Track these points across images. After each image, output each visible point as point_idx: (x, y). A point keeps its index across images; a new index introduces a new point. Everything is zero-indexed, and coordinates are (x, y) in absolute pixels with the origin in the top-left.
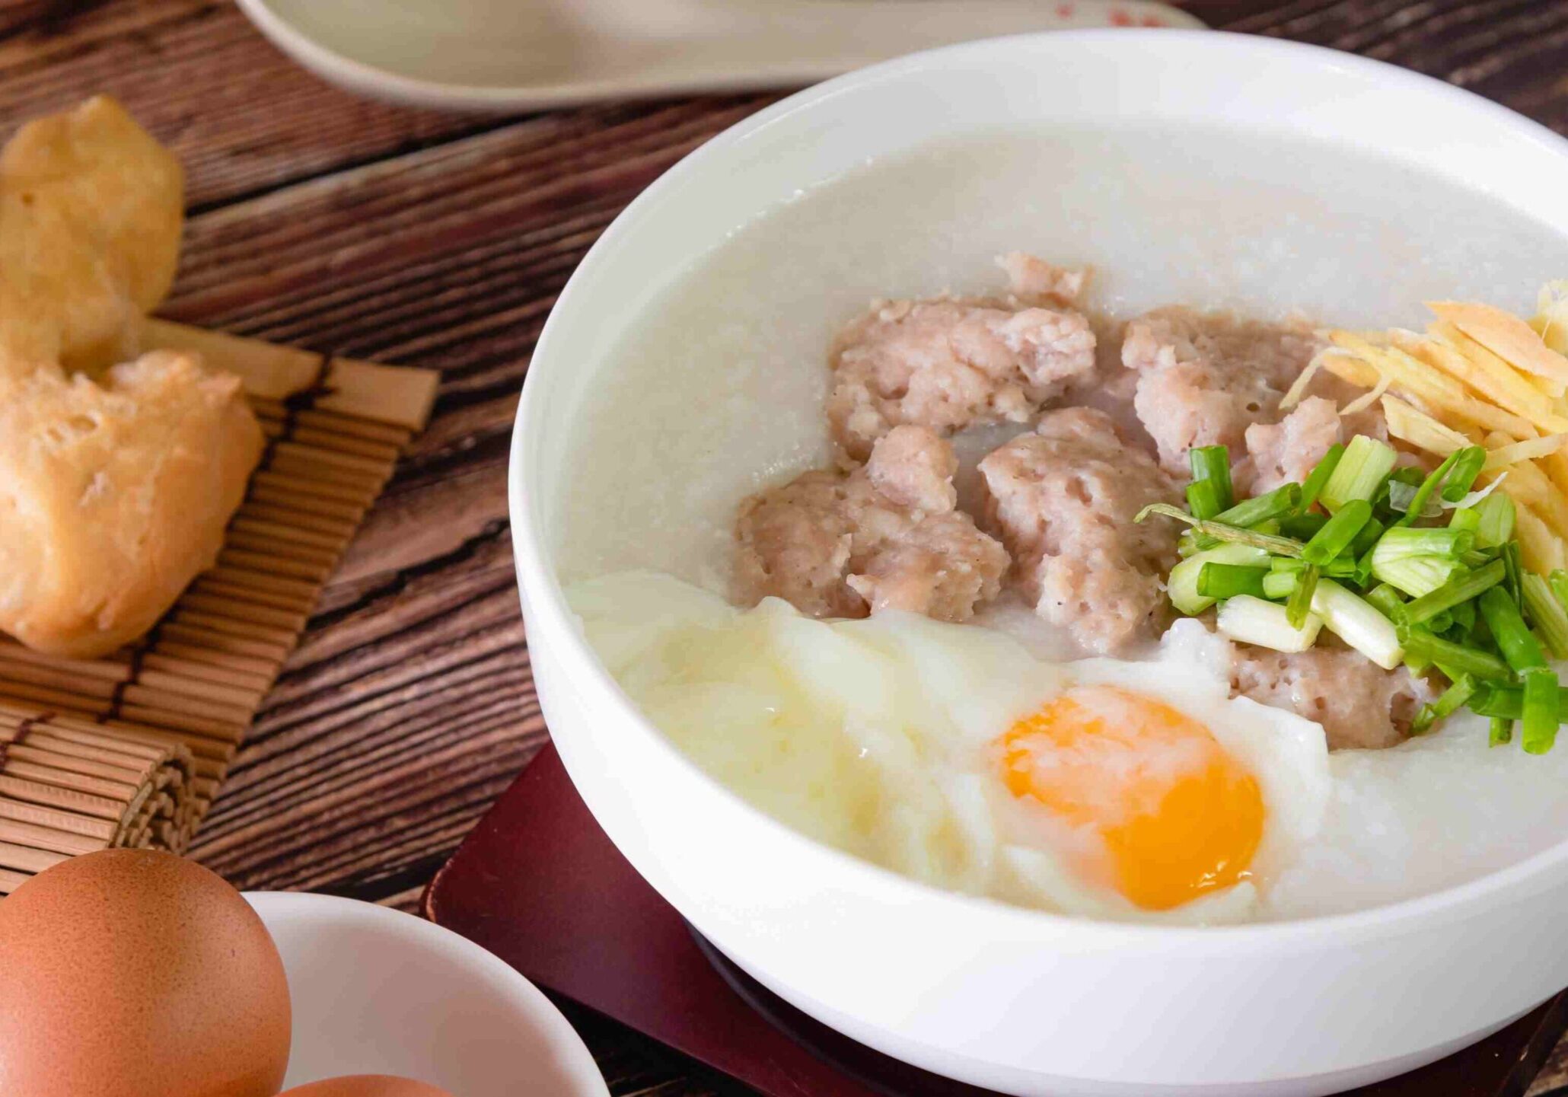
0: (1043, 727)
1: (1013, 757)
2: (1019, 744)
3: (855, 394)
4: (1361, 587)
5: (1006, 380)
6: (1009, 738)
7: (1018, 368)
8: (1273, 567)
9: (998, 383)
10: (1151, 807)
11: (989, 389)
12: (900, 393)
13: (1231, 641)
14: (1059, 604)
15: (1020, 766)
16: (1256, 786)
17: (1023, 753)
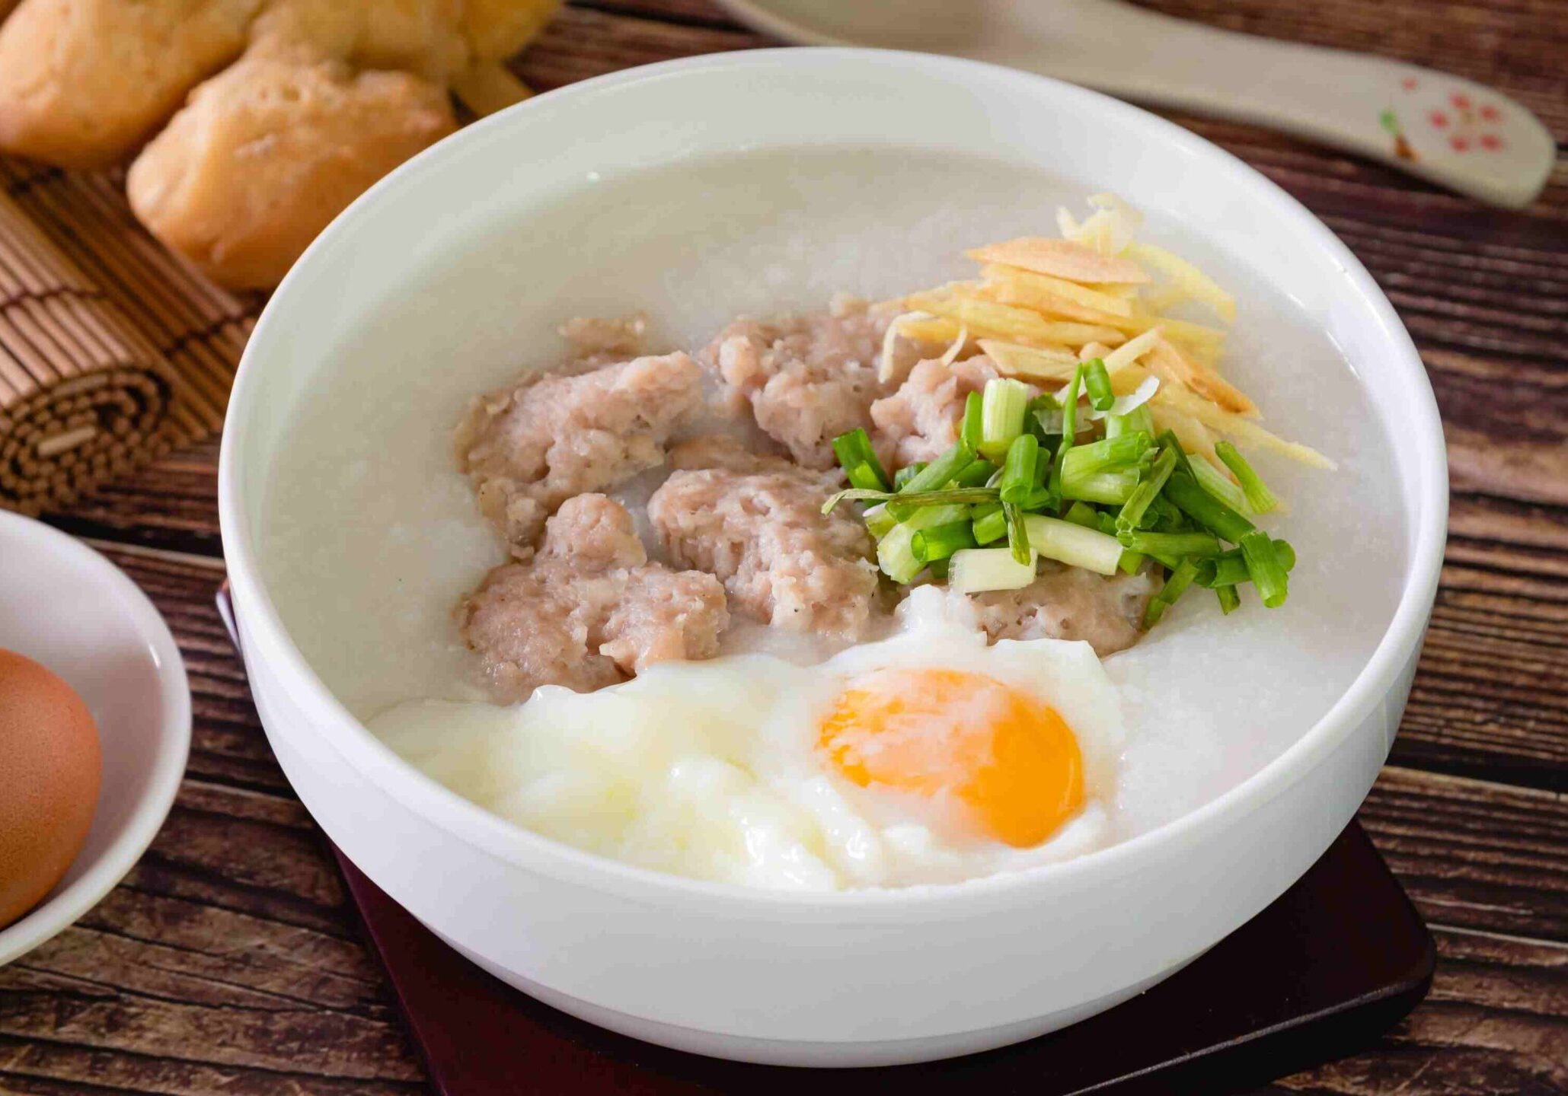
0: (850, 721)
1: (838, 756)
2: (838, 742)
3: (502, 489)
4: (1058, 509)
5: (632, 432)
6: (825, 742)
7: (639, 417)
8: (973, 517)
9: (630, 436)
10: (985, 757)
11: (623, 444)
12: (543, 472)
13: (967, 594)
14: (796, 611)
15: (850, 760)
16: (1055, 713)
17: (846, 748)
